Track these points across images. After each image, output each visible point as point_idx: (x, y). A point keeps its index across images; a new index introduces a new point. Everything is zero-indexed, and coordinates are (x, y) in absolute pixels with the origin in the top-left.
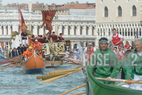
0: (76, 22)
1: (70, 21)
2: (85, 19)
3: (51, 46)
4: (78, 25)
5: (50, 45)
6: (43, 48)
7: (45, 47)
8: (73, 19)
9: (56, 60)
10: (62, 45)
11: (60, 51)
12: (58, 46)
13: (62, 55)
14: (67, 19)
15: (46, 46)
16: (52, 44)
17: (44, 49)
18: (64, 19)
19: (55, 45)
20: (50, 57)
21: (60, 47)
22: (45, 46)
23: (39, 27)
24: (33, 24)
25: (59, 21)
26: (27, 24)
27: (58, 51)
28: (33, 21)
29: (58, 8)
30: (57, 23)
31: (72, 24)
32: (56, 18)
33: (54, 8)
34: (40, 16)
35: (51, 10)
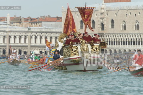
0: (47, 33)
1: (42, 32)
2: (54, 31)
3: (83, 48)
5: (82, 46)
6: (75, 49)
7: (77, 49)
8: (44, 30)
10: (96, 47)
11: (94, 53)
12: (92, 48)
14: (38, 30)
16: (84, 45)
17: (76, 51)
19: (87, 46)
20: (81, 59)
22: (77, 48)
23: (15, 37)
24: (10, 34)
25: (32, 32)
26: (5, 34)
27: (92, 53)
28: (10, 32)
29: (33, 21)
30: (30, 34)
31: (44, 35)
32: (29, 29)
33: (29, 21)
34: (17, 27)
35: (87, 8)
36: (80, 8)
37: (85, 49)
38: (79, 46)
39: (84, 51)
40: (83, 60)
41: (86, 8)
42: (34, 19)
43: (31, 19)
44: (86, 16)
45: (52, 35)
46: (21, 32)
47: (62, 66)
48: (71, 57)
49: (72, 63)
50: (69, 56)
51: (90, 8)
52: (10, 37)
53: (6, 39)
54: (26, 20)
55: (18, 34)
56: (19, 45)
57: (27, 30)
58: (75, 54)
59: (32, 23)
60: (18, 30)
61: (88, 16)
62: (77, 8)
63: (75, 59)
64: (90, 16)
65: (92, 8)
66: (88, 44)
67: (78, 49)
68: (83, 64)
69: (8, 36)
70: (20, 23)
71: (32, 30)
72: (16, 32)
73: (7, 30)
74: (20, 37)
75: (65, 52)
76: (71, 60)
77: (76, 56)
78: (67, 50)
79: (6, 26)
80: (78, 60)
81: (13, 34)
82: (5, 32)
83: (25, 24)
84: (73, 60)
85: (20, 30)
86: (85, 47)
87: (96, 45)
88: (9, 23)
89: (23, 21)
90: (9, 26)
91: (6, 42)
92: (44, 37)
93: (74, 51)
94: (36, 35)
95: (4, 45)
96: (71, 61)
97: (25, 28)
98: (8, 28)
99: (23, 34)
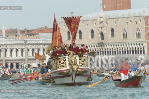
0: (44, 44)
3: (71, 59)
5: (69, 58)
6: (63, 61)
7: (64, 61)
9: (77, 75)
10: (84, 58)
11: (82, 65)
12: (80, 60)
13: (85, 70)
15: (66, 59)
16: (72, 56)
17: (64, 63)
19: (75, 58)
20: (69, 71)
21: (82, 60)
22: (64, 59)
23: (11, 50)
24: (6, 48)
25: (29, 44)
27: (80, 65)
28: (6, 45)
29: (29, 33)
30: (26, 46)
31: (41, 47)
32: (26, 41)
33: (26, 33)
34: (13, 40)
35: (74, 17)
36: (66, 18)
37: (73, 61)
38: (67, 58)
39: (72, 62)
40: (71, 73)
41: (72, 17)
42: (31, 31)
43: (28, 31)
44: (73, 26)
46: (17, 45)
47: (49, 80)
48: (59, 70)
49: (60, 75)
50: (57, 68)
51: (77, 17)
52: (6, 50)
53: (2, 53)
54: (22, 32)
55: (14, 47)
56: (16, 58)
57: (23, 42)
58: (63, 66)
59: (28, 35)
60: (14, 43)
61: (75, 25)
62: (63, 18)
63: (63, 72)
64: (77, 26)
65: (79, 17)
66: (76, 56)
67: (66, 61)
68: (71, 77)
69: (4, 50)
70: (16, 36)
71: (28, 42)
72: (12, 45)
74: (17, 50)
75: (52, 65)
76: (59, 72)
77: (63, 69)
78: (54, 63)
79: (1, 39)
80: (66, 72)
81: (9, 47)
83: (21, 36)
84: (61, 73)
86: (73, 59)
87: (84, 56)
88: (4, 36)
89: (19, 33)
90: (5, 39)
92: (41, 50)
93: (62, 63)
94: (34, 47)
96: (59, 74)
97: (22, 40)
98: (3, 41)
99: (20, 47)
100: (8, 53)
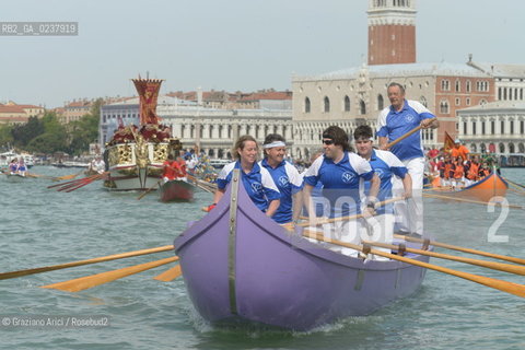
0: (267, 119)
1: (260, 118)
2: (280, 115)
4: (271, 124)
8: (262, 115)
14: (252, 115)
16: (141, 144)
18: (249, 115)
23: (211, 127)
24: (202, 122)
25: (240, 118)
26: (194, 122)
28: (203, 118)
29: (244, 98)
30: (236, 121)
31: (262, 122)
32: (235, 113)
33: (239, 99)
34: (215, 110)
42: (247, 95)
43: (242, 96)
45: (276, 123)
46: (222, 118)
52: (202, 127)
53: (194, 131)
54: (233, 97)
55: (216, 122)
56: (219, 140)
57: (230, 114)
59: (243, 102)
60: (216, 114)
69: (199, 127)
70: (222, 103)
71: (239, 114)
72: (212, 118)
73: (197, 115)
74: (221, 127)
79: (195, 108)
81: (207, 121)
82: (193, 118)
83: (230, 103)
85: (221, 114)
88: (200, 102)
89: (226, 98)
90: (202, 108)
91: (194, 136)
92: (262, 127)
94: (249, 123)
95: (192, 141)
97: (228, 110)
98: (199, 111)
99: (226, 122)
100: (206, 132)
